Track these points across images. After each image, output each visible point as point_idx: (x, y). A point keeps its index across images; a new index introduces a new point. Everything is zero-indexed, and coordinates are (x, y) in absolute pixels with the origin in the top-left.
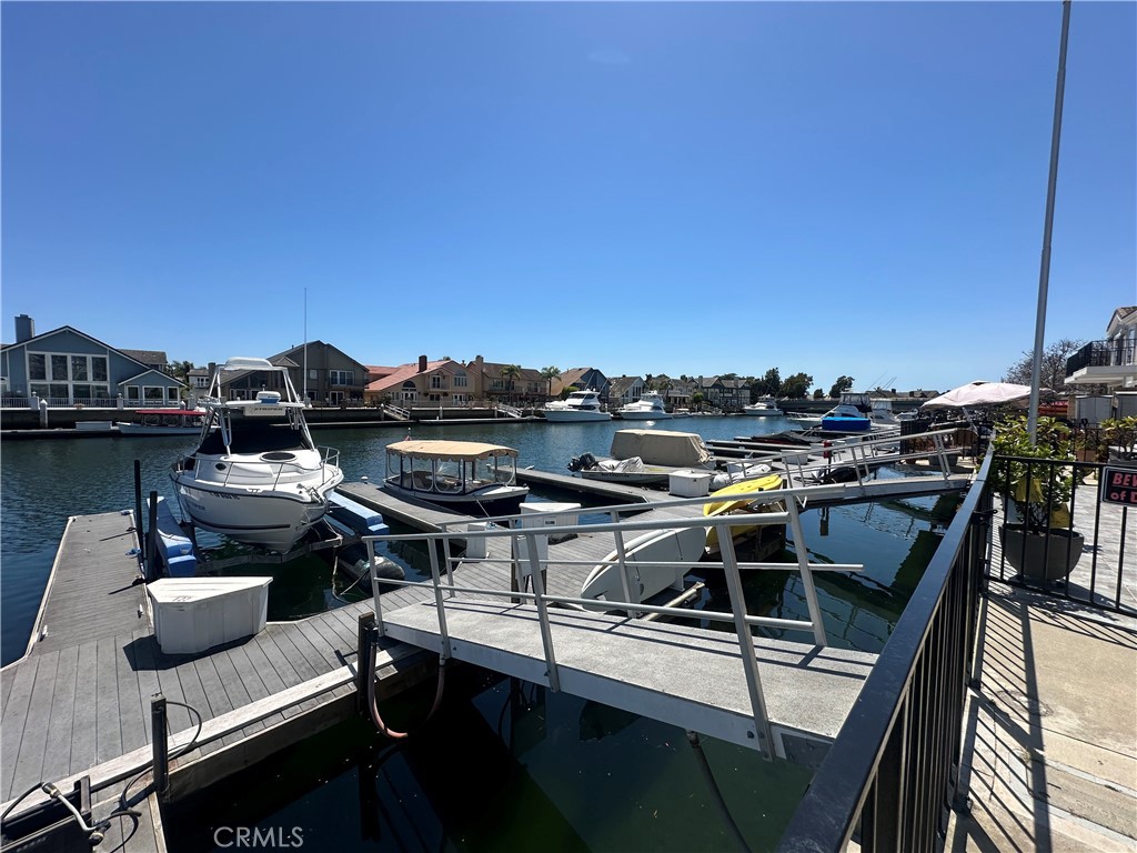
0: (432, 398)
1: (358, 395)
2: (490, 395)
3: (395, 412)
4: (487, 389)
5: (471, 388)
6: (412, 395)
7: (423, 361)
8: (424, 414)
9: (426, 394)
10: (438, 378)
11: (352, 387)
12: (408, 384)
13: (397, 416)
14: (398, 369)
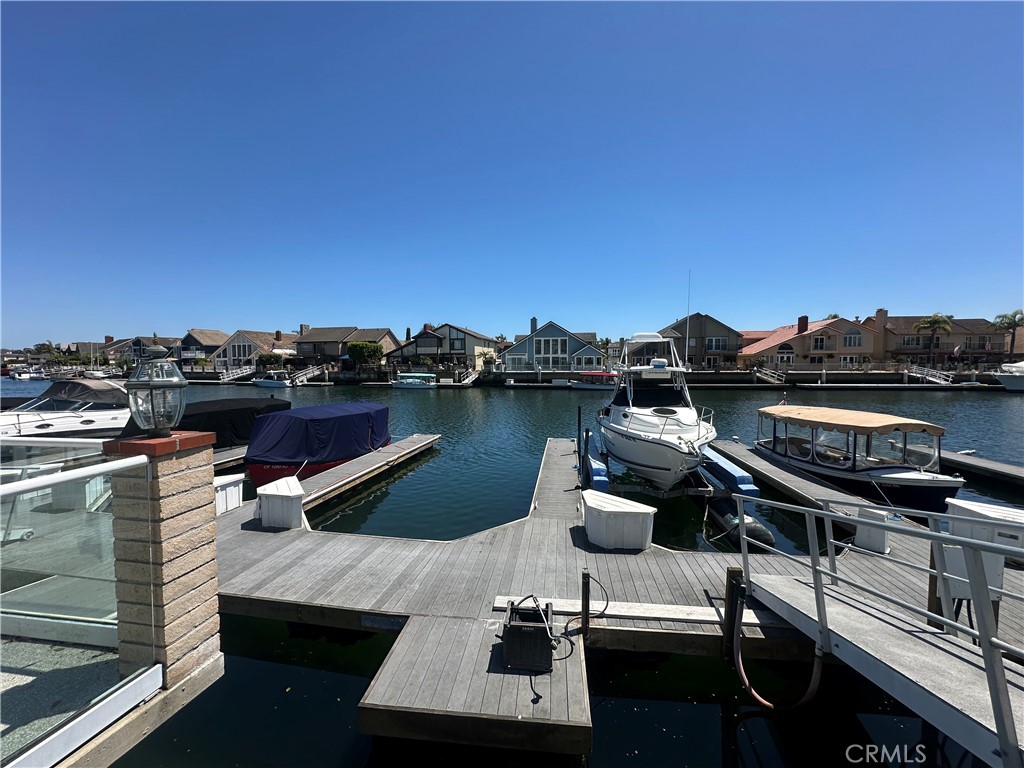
0: (813, 360)
1: (732, 359)
2: (897, 356)
3: (768, 375)
4: (892, 347)
5: (868, 348)
6: (788, 358)
7: (803, 322)
8: (801, 377)
9: (805, 357)
10: (821, 339)
11: (726, 352)
12: (785, 347)
13: (770, 379)
14: (774, 332)
